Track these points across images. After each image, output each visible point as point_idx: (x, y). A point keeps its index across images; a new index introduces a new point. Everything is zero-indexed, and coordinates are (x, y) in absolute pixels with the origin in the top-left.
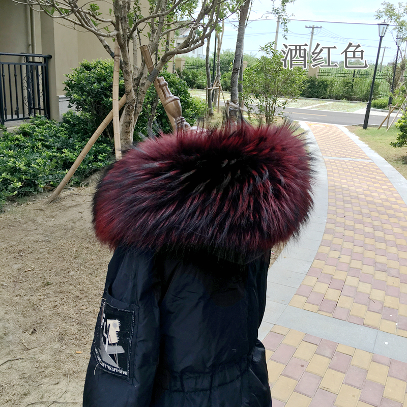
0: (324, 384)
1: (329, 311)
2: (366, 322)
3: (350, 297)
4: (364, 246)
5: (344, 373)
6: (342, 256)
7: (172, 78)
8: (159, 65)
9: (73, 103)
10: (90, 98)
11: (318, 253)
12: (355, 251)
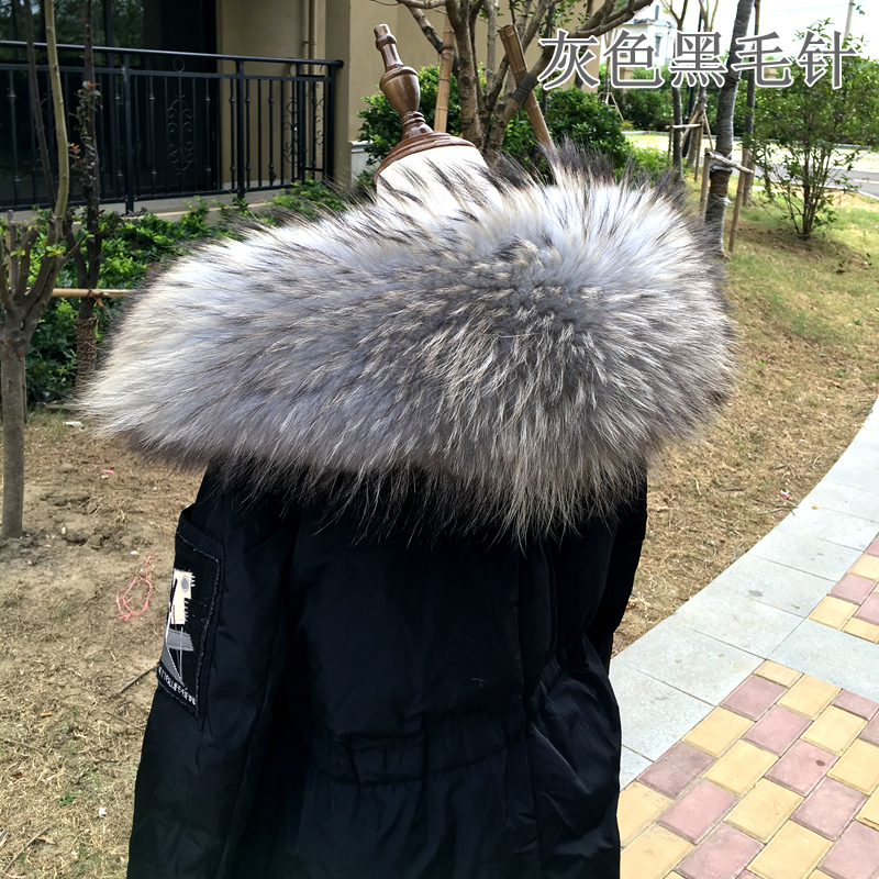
0: (869, 812)
7: (586, 102)
9: (376, 157)
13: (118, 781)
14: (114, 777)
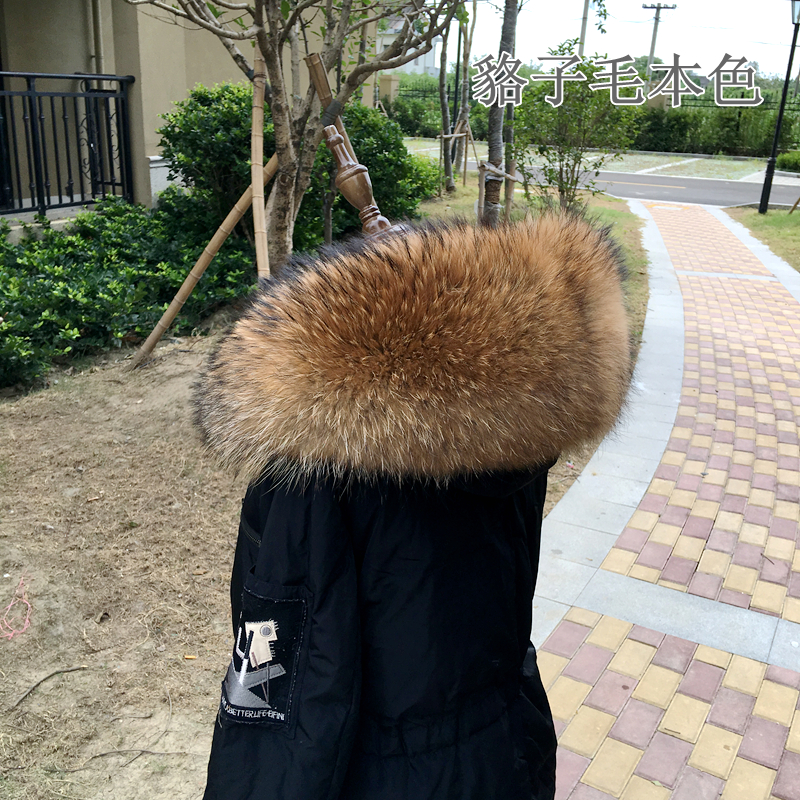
0: (667, 723)
1: (681, 580)
2: (756, 601)
3: (723, 552)
4: (755, 451)
5: (709, 702)
6: (710, 471)
7: (371, 117)
8: (342, 94)
9: (177, 172)
10: (208, 161)
11: (661, 466)
12: (735, 462)
13: (29, 785)
14: (24, 782)
